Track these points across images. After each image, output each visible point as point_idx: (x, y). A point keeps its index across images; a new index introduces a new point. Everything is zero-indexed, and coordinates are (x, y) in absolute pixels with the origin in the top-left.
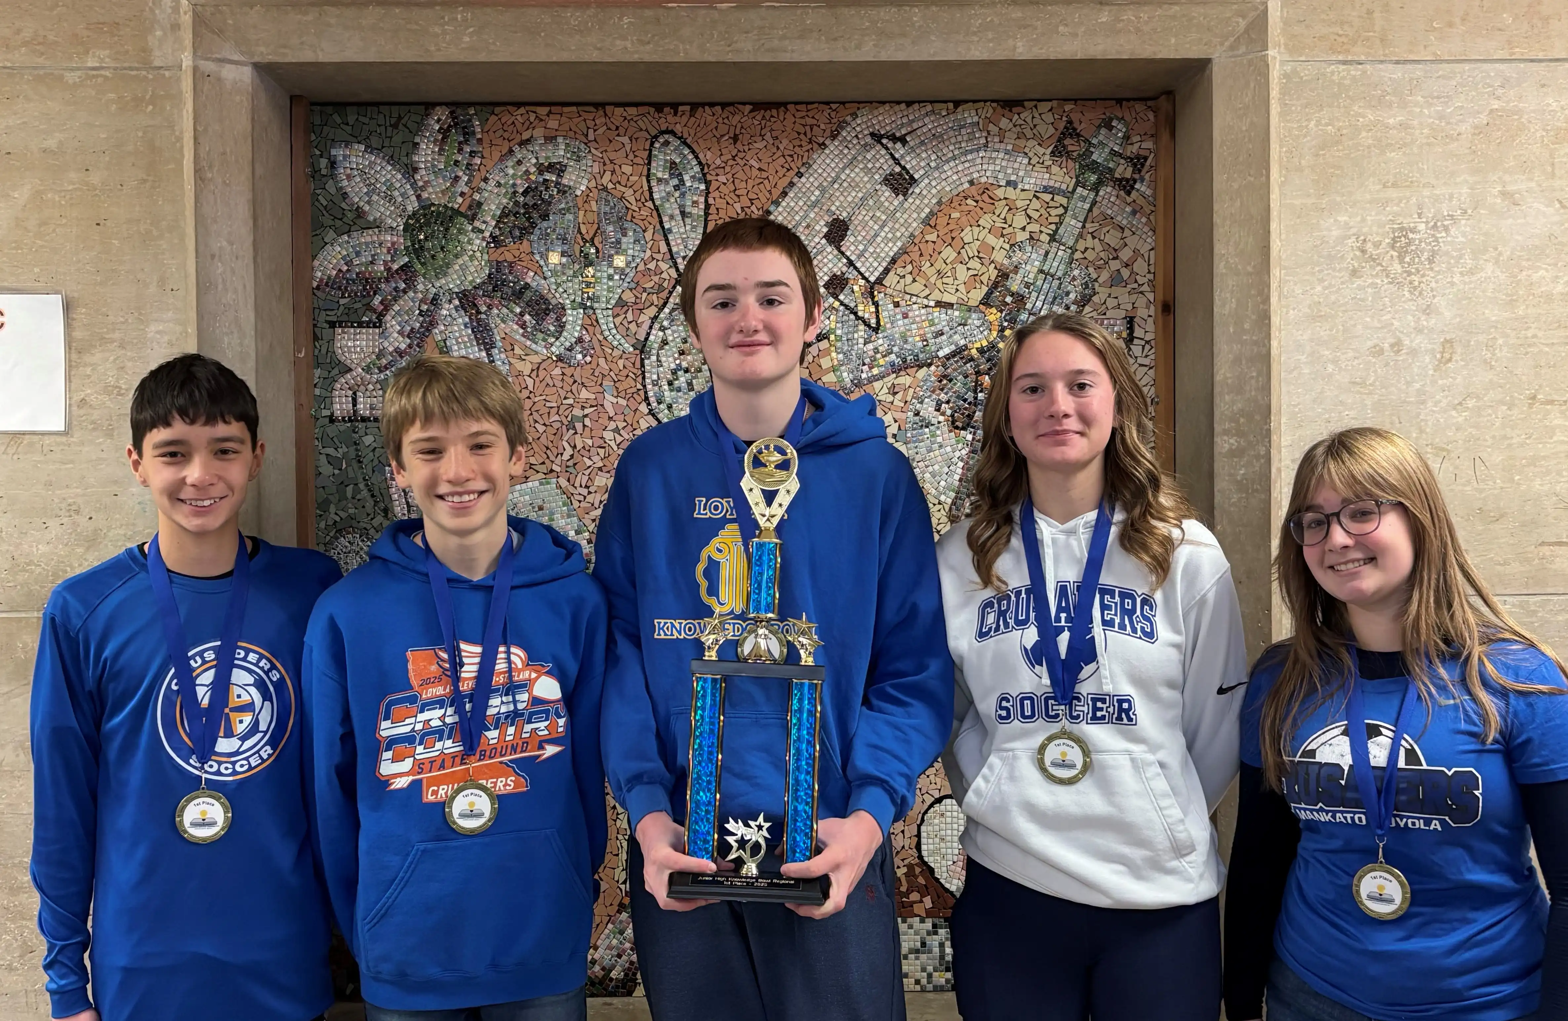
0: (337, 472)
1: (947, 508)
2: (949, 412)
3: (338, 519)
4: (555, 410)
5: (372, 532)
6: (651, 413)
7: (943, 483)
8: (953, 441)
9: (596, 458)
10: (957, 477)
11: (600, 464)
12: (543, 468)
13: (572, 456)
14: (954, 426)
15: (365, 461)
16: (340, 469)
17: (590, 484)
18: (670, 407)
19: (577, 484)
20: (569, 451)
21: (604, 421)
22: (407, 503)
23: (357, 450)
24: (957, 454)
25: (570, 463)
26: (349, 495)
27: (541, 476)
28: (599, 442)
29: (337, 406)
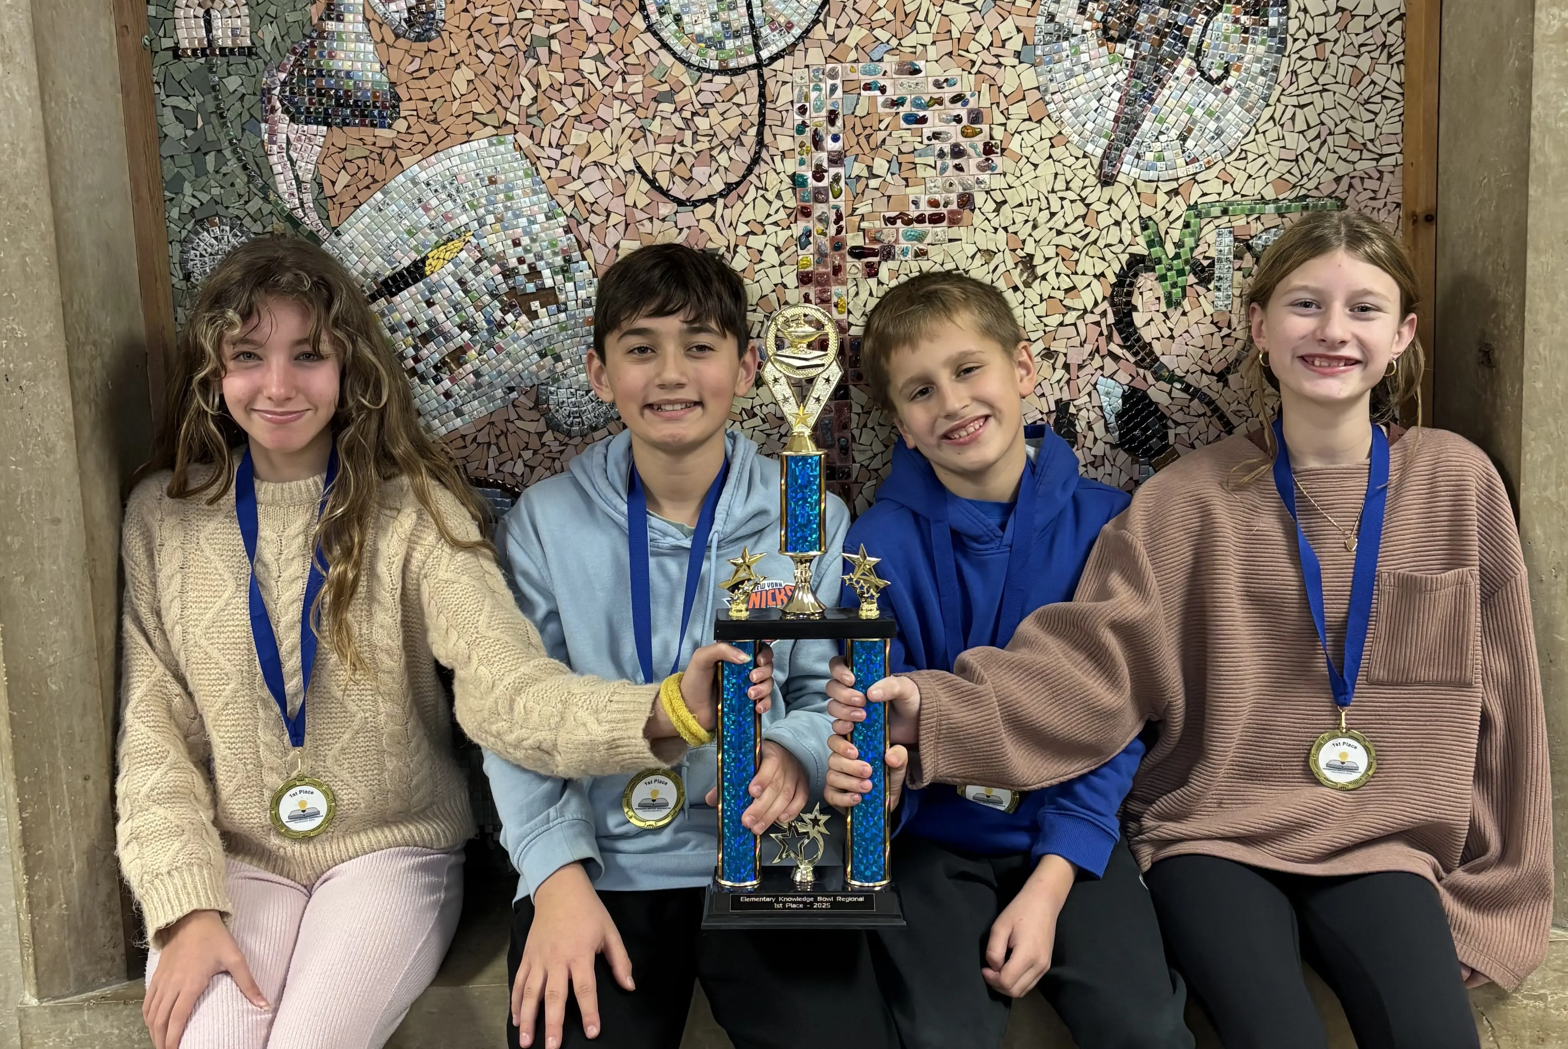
0: (190, 133)
1: (1096, 163)
2: (1098, 15)
3: (196, 204)
4: (505, 29)
5: (247, 221)
6: (650, 28)
7: (1090, 126)
8: (1104, 61)
9: (571, 102)
10: (1111, 115)
11: (577, 111)
12: (492, 120)
13: (535, 99)
14: (1107, 36)
15: (230, 115)
16: (195, 129)
17: (563, 141)
18: (677, 19)
19: (545, 143)
20: (530, 92)
21: (580, 43)
22: (297, 177)
23: (216, 98)
24: (1112, 79)
25: (533, 111)
26: (210, 167)
27: (490, 130)
28: (576, 77)
29: (182, 33)
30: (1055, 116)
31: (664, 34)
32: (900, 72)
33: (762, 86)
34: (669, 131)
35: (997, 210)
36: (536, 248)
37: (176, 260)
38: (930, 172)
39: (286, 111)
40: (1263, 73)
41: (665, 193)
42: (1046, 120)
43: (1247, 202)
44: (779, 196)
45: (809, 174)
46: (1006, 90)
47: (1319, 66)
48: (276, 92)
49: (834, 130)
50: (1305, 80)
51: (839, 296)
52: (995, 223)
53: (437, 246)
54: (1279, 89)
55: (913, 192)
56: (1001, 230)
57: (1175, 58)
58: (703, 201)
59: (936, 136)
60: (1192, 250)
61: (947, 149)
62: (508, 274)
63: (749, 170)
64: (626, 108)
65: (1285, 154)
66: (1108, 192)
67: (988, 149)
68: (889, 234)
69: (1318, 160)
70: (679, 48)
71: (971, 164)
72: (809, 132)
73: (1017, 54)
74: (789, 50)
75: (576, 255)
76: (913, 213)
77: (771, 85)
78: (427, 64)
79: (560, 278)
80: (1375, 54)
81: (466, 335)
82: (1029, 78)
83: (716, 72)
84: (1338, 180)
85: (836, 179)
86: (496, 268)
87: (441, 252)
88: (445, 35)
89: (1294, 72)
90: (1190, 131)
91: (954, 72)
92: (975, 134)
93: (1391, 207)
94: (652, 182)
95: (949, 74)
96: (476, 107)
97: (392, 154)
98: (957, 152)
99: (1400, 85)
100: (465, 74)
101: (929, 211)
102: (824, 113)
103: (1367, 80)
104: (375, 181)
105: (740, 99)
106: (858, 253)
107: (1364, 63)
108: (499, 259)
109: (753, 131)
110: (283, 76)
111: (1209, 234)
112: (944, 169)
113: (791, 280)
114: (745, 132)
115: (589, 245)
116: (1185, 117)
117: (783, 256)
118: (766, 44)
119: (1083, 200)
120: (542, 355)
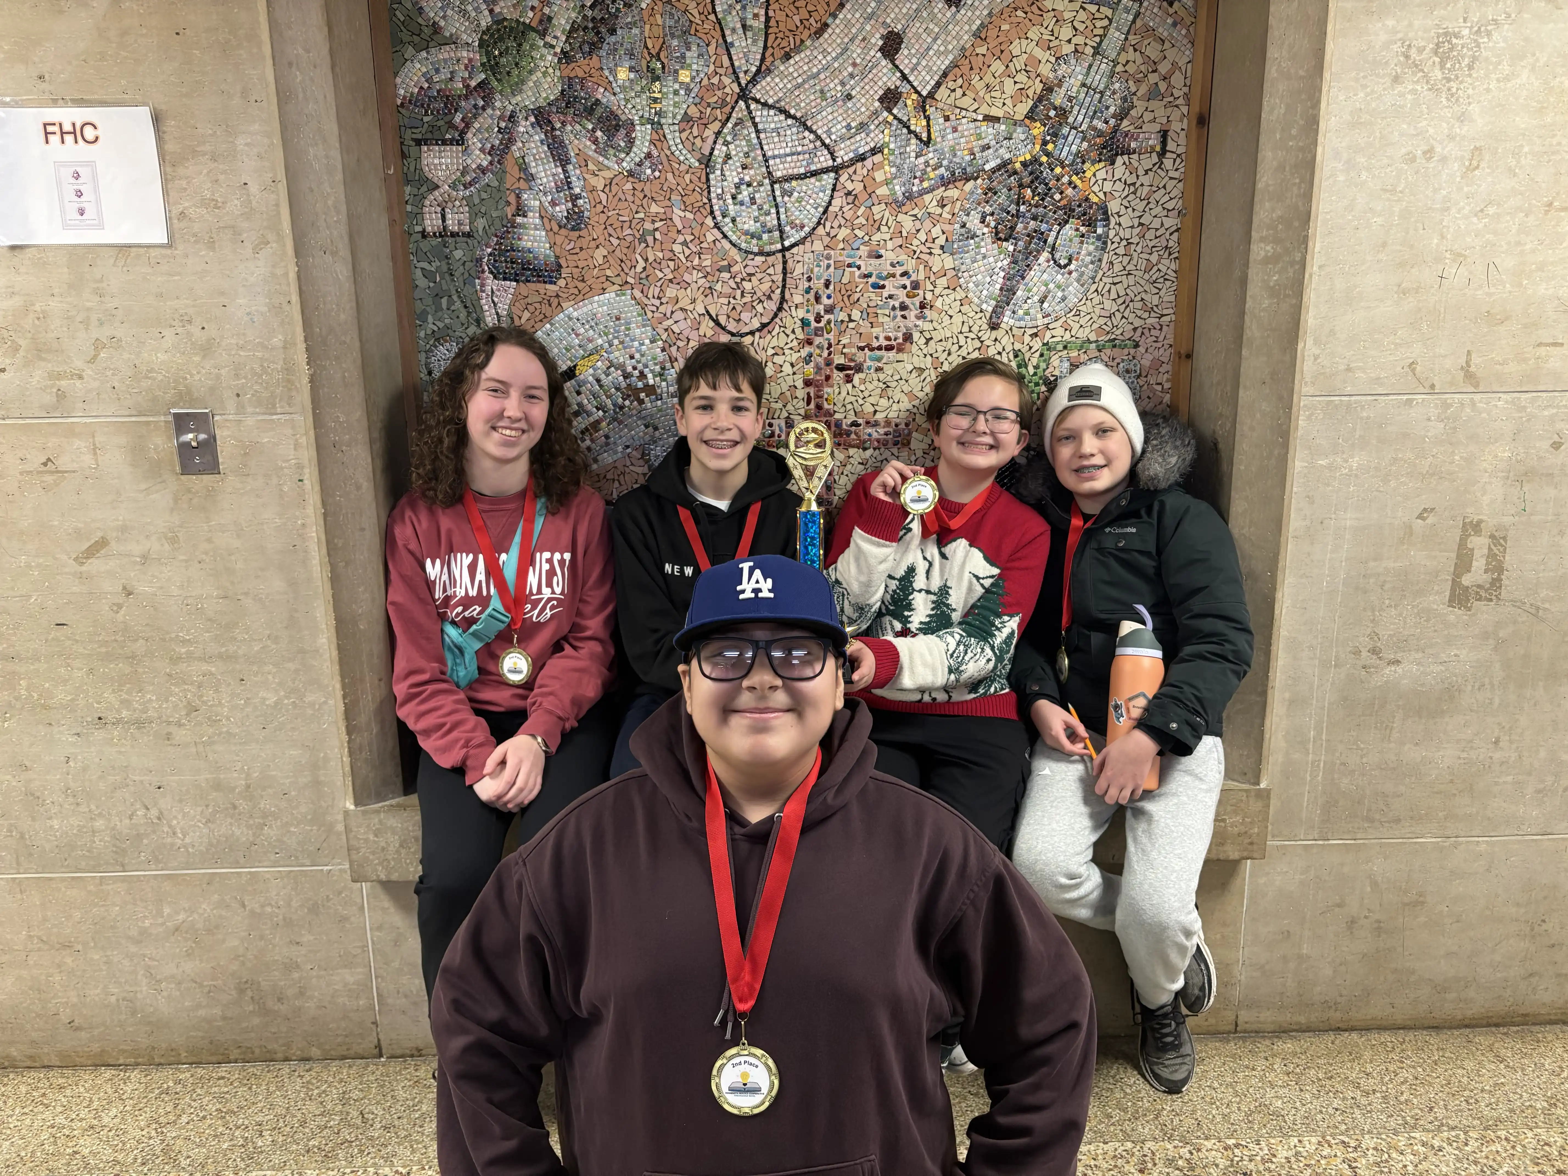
0: (432, 285)
1: (988, 315)
2: (993, 224)
3: (436, 329)
4: (626, 225)
6: (717, 226)
7: (985, 292)
8: (996, 252)
9: (667, 271)
10: (998, 286)
11: (670, 276)
12: (618, 280)
13: (645, 269)
14: (997, 238)
15: (457, 274)
16: (435, 282)
17: (661, 295)
18: (734, 221)
19: (650, 296)
20: (641, 264)
22: (497, 314)
23: (448, 264)
24: (999, 264)
25: (643, 275)
26: (444, 306)
27: (616, 287)
28: (669, 255)
29: (428, 222)
30: (964, 286)
31: (725, 229)
32: (870, 256)
33: (785, 262)
34: (727, 290)
35: (927, 343)
36: (644, 360)
37: (423, 363)
38: (887, 319)
39: (491, 272)
40: (1092, 263)
41: (724, 328)
42: (958, 289)
43: (1079, 342)
44: (793, 332)
45: (812, 319)
46: (935, 269)
47: (1126, 259)
48: (485, 260)
49: (828, 292)
50: (1117, 267)
51: (829, 394)
52: (925, 351)
53: (583, 358)
54: (1101, 273)
55: (876, 331)
56: (928, 357)
57: (1038, 252)
58: (747, 334)
59: (890, 297)
60: (1044, 370)
61: (897, 305)
62: (626, 376)
63: (776, 315)
64: (700, 275)
65: (1103, 313)
66: (994, 334)
67: (922, 306)
68: (860, 357)
69: (1123, 317)
70: (734, 238)
71: (912, 314)
72: (812, 293)
73: (942, 247)
74: (802, 241)
75: (668, 365)
76: (875, 344)
77: (790, 263)
78: (578, 245)
79: (658, 379)
80: (1161, 253)
81: (601, 413)
82: (949, 262)
83: (756, 254)
84: (1135, 329)
85: (829, 322)
86: (619, 372)
87: (585, 362)
88: (590, 227)
89: (1111, 263)
90: (1046, 297)
91: (903, 257)
92: (914, 296)
93: (1166, 347)
94: (717, 323)
95: (900, 259)
96: (609, 273)
97: (556, 300)
98: (903, 307)
99: (1175, 272)
100: (602, 251)
101: (885, 343)
102: (822, 281)
103: (1155, 268)
104: (546, 317)
105: (771, 271)
106: (841, 368)
107: (1154, 258)
108: (621, 367)
109: (778, 291)
110: (489, 250)
111: (1055, 361)
112: (895, 317)
113: (800, 384)
114: (773, 292)
115: (676, 360)
116: (1043, 288)
117: (795, 369)
118: (788, 237)
119: (979, 338)
120: (647, 427)
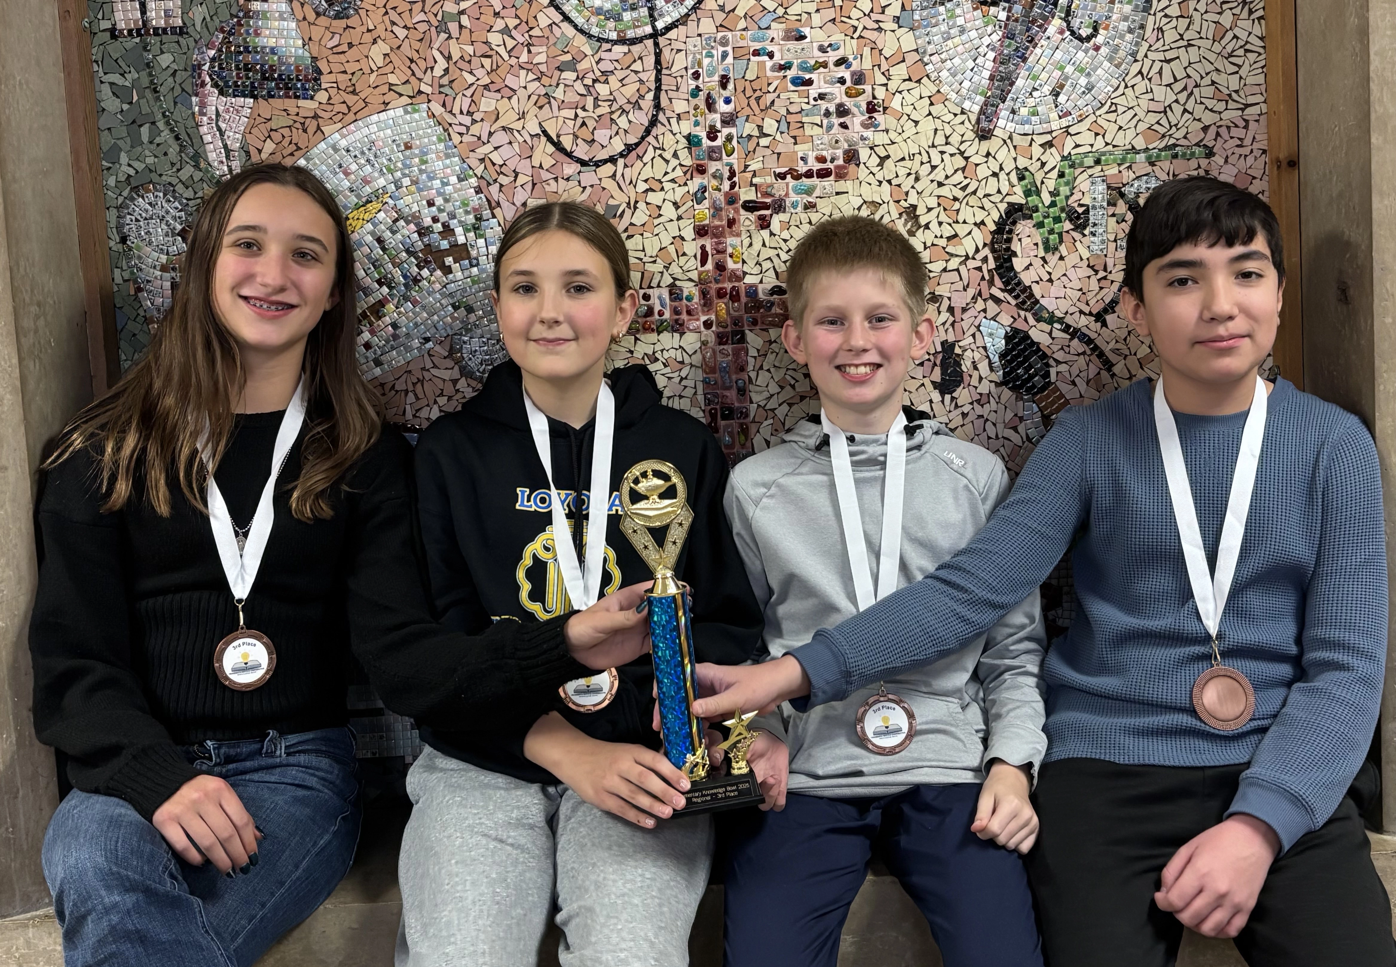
0: (125, 107)
1: (974, 118)
3: (132, 172)
4: (418, 7)
5: (180, 188)
7: (966, 84)
8: (979, 22)
9: (480, 73)
10: (986, 74)
11: (486, 80)
12: (407, 90)
13: (446, 71)
15: (163, 90)
16: (131, 103)
17: (473, 109)
19: (456, 110)
20: (442, 64)
21: (488, 18)
22: (225, 146)
23: (150, 74)
24: (986, 41)
25: (445, 81)
26: (145, 138)
27: (405, 100)
28: (484, 49)
29: (119, 16)
30: (933, 76)
31: (566, 8)
32: (787, 38)
33: (658, 55)
34: (572, 97)
35: (881, 164)
36: (449, 207)
37: (113, 224)
38: (817, 130)
39: (215, 85)
40: (1130, 31)
41: (569, 155)
42: (925, 80)
43: (1118, 152)
44: (675, 155)
45: (703, 135)
46: (887, 53)
47: (1183, 23)
48: (206, 67)
49: (726, 93)
50: (1170, 36)
51: (734, 247)
52: (879, 176)
53: (357, 207)
54: (1145, 46)
55: (801, 149)
56: (885, 184)
57: (1046, 19)
58: (605, 162)
59: (822, 97)
60: (1067, 198)
61: (832, 109)
62: (423, 232)
63: (648, 132)
64: (531, 76)
65: (1153, 106)
66: (985, 146)
67: (871, 108)
68: (779, 188)
69: (1185, 111)
70: (580, 21)
71: (856, 121)
72: (702, 95)
73: (897, 19)
74: (682, 21)
75: (486, 213)
76: (802, 169)
77: (666, 54)
78: (346, 39)
79: (471, 235)
80: (1237, 11)
81: (385, 290)
82: (908, 41)
83: (615, 42)
84: (1205, 129)
85: (729, 138)
86: (412, 226)
87: (360, 213)
88: (362, 12)
89: (1160, 29)
90: (1062, 87)
91: (837, 37)
92: (859, 94)
93: (1257, 153)
94: (558, 146)
95: (833, 40)
96: (392, 79)
97: (314, 123)
98: (842, 111)
99: (1262, 39)
100: (382, 47)
101: (817, 166)
102: (716, 78)
103: (1230, 35)
104: (299, 149)
105: (637, 66)
106: (750, 206)
107: (1226, 20)
108: (415, 219)
109: (650, 96)
110: (212, 53)
111: (1083, 183)
112: (830, 127)
113: (689, 233)
114: (642, 97)
115: (498, 204)
116: (1057, 74)
117: (681, 211)
118: (661, 15)
119: (962, 153)
120: (456, 308)
